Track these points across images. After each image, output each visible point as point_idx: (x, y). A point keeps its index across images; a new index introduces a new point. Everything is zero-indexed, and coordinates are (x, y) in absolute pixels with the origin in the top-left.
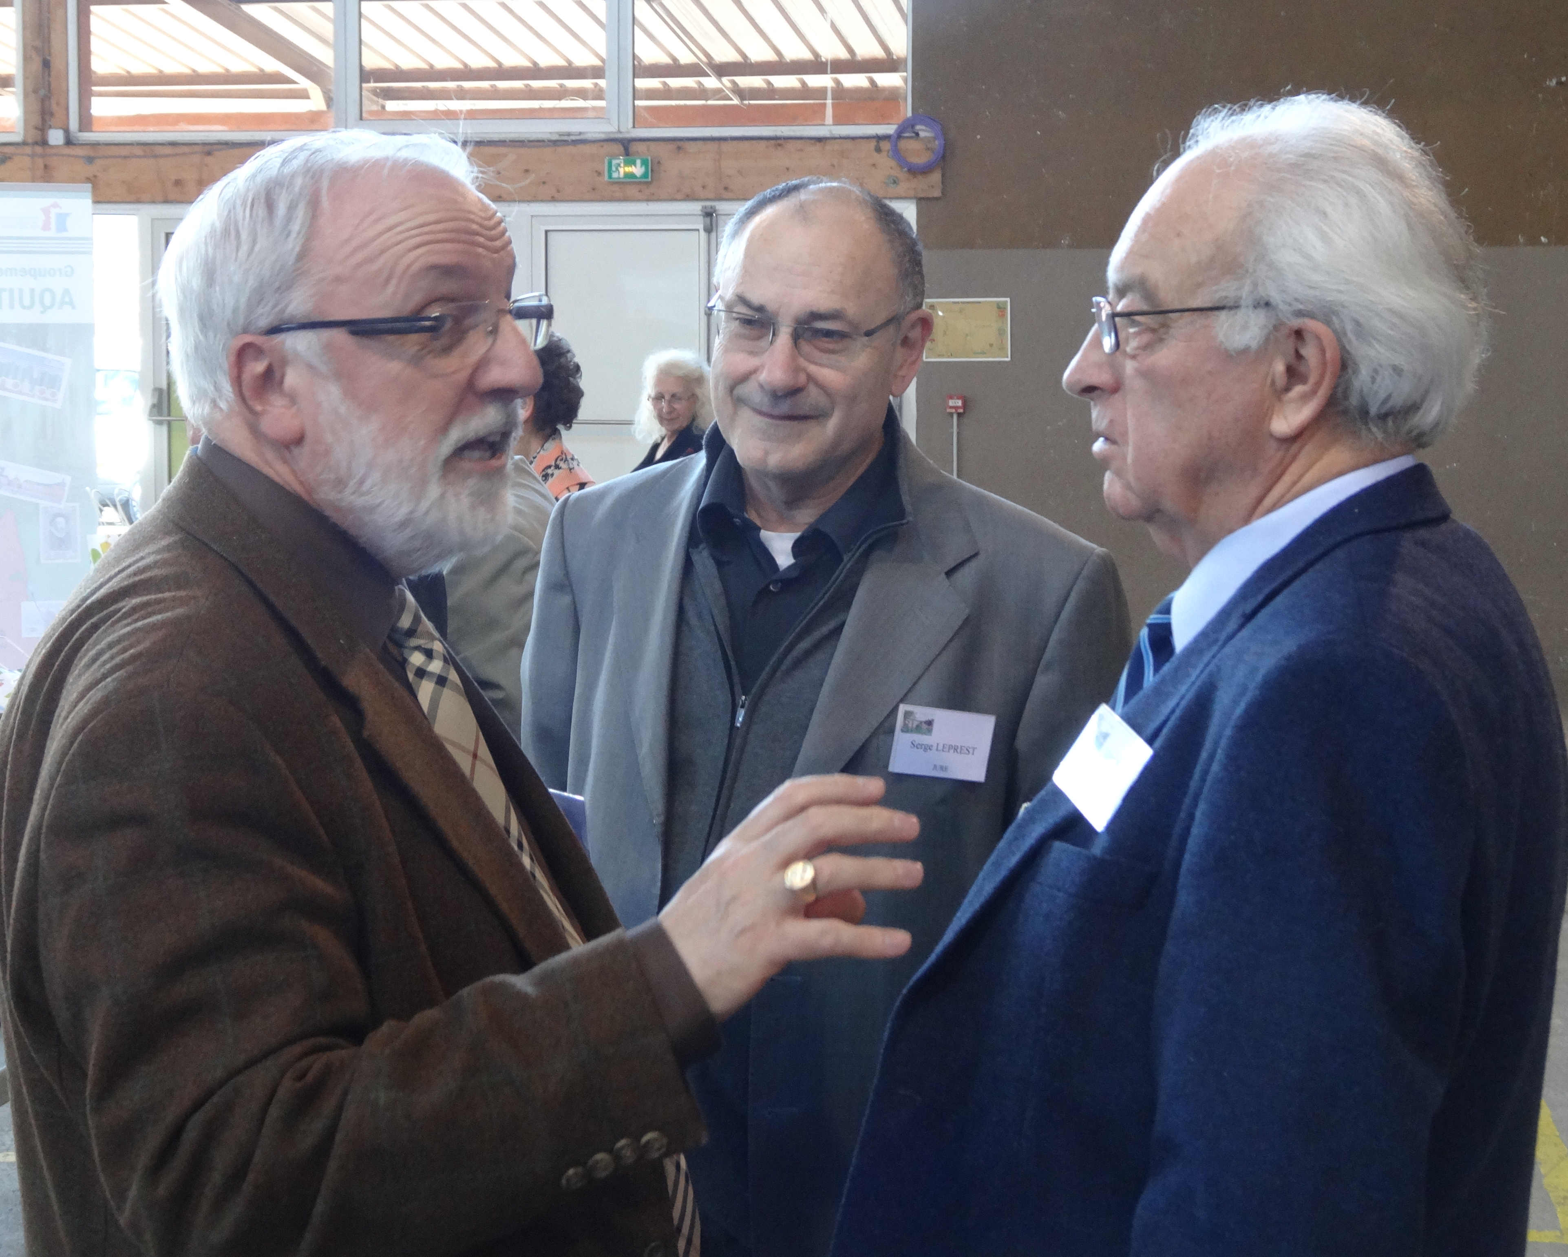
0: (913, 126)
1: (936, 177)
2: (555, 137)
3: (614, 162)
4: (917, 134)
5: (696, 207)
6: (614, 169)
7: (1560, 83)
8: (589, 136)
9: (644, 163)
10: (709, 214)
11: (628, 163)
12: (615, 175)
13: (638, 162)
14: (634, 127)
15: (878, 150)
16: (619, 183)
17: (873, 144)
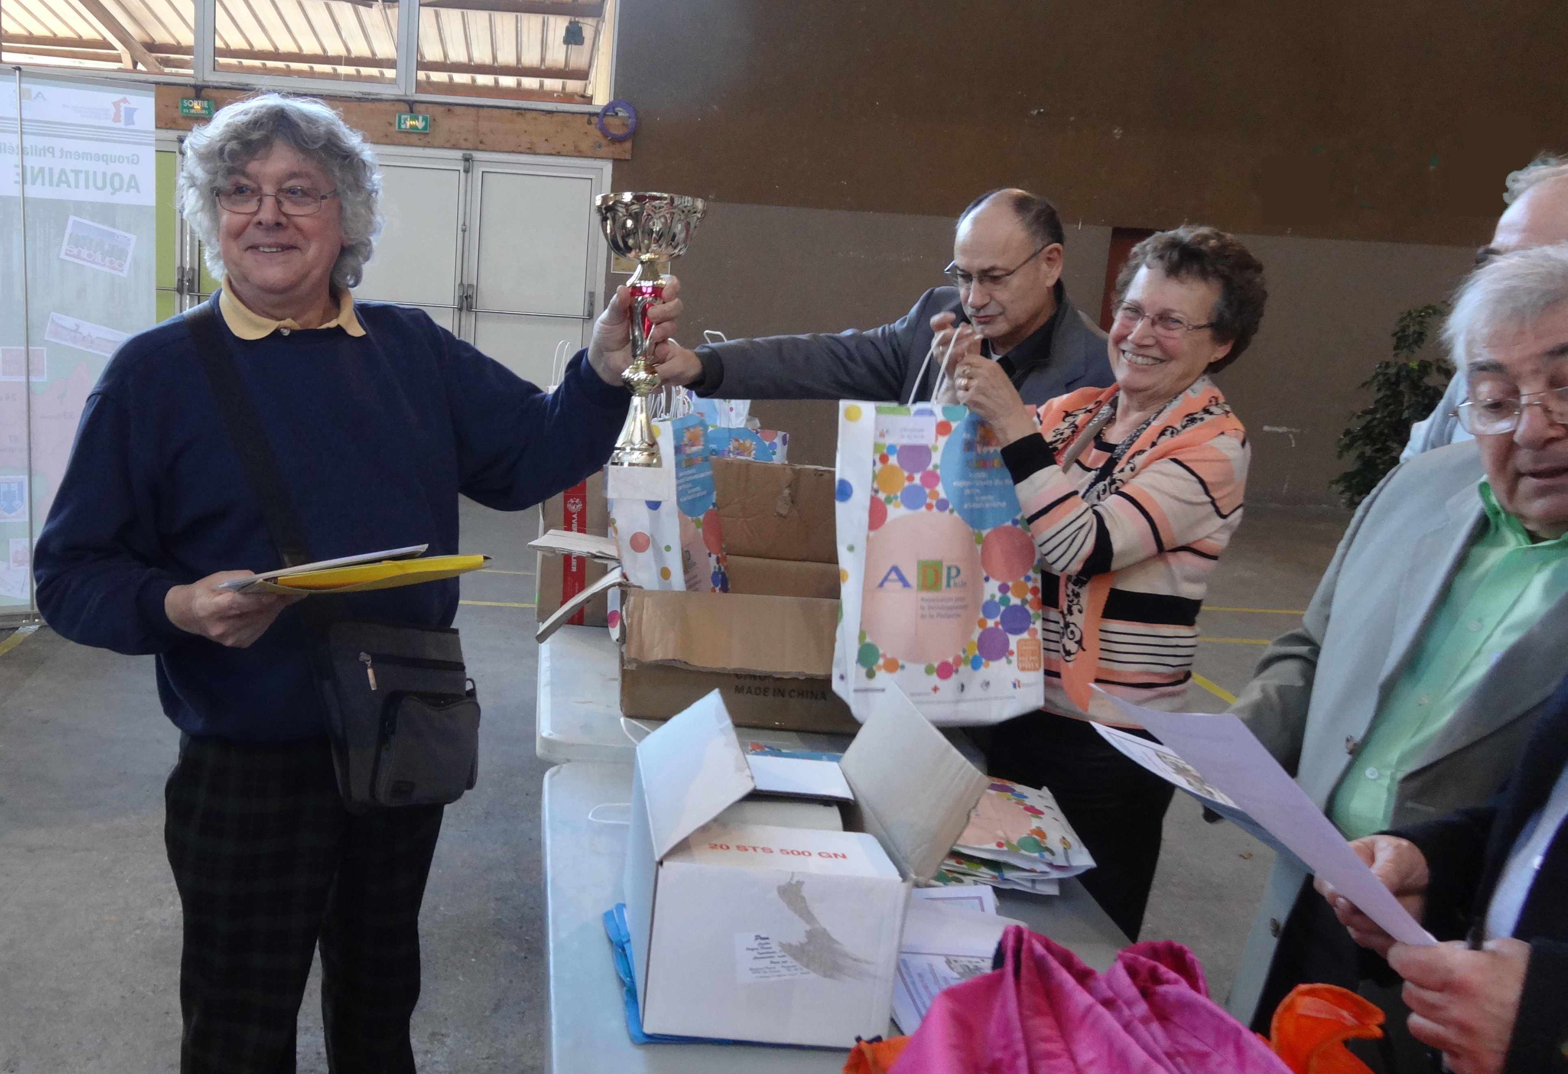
0: (614, 108)
1: (628, 145)
2: (359, 96)
3: (403, 117)
4: (617, 114)
5: (459, 154)
6: (402, 122)
7: (1039, 113)
8: (384, 97)
9: (425, 119)
10: (467, 159)
11: (412, 119)
12: (403, 126)
13: (421, 118)
14: (416, 93)
15: (589, 123)
16: (407, 133)
17: (586, 117)
